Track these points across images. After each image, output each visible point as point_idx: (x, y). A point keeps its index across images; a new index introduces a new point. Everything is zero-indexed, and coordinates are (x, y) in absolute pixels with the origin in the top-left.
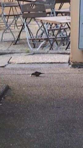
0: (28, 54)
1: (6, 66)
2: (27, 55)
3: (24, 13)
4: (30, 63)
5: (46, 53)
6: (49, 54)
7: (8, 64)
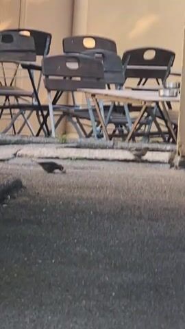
0: (63, 145)
1: (8, 160)
2: (62, 147)
3: (50, 77)
4: (71, 159)
5: (110, 148)
6: (117, 148)
7: (13, 158)
